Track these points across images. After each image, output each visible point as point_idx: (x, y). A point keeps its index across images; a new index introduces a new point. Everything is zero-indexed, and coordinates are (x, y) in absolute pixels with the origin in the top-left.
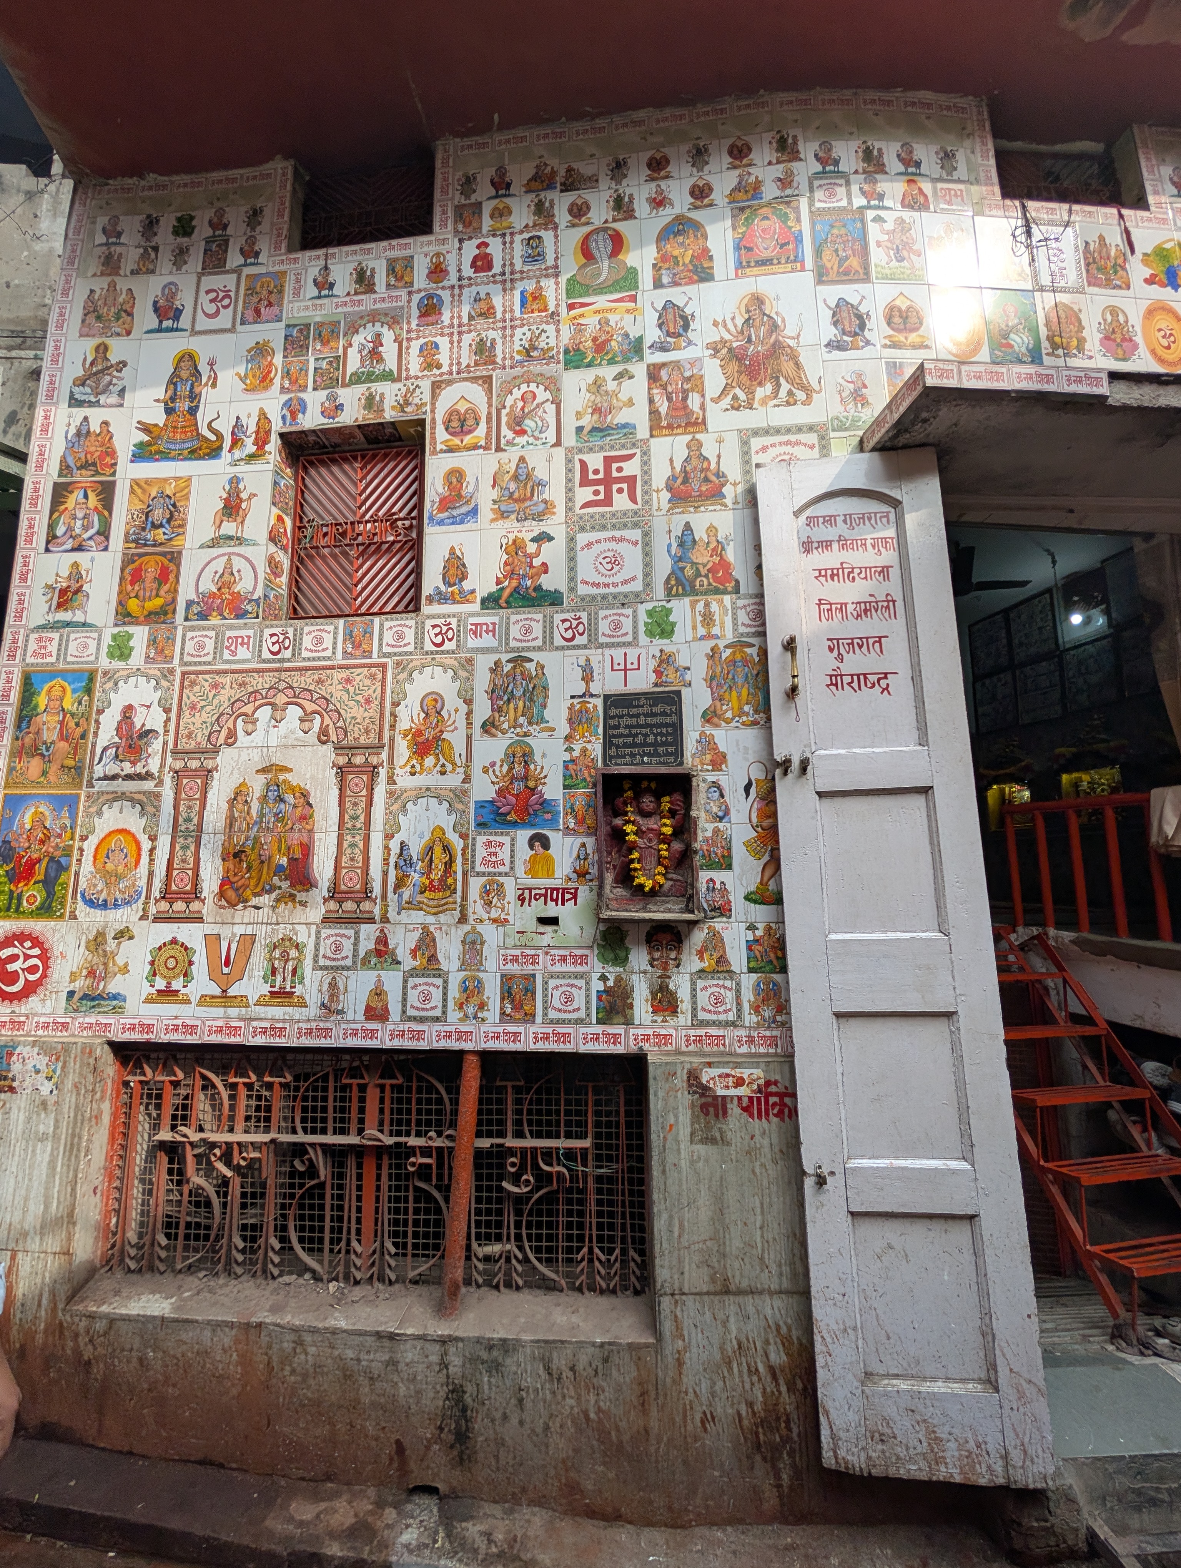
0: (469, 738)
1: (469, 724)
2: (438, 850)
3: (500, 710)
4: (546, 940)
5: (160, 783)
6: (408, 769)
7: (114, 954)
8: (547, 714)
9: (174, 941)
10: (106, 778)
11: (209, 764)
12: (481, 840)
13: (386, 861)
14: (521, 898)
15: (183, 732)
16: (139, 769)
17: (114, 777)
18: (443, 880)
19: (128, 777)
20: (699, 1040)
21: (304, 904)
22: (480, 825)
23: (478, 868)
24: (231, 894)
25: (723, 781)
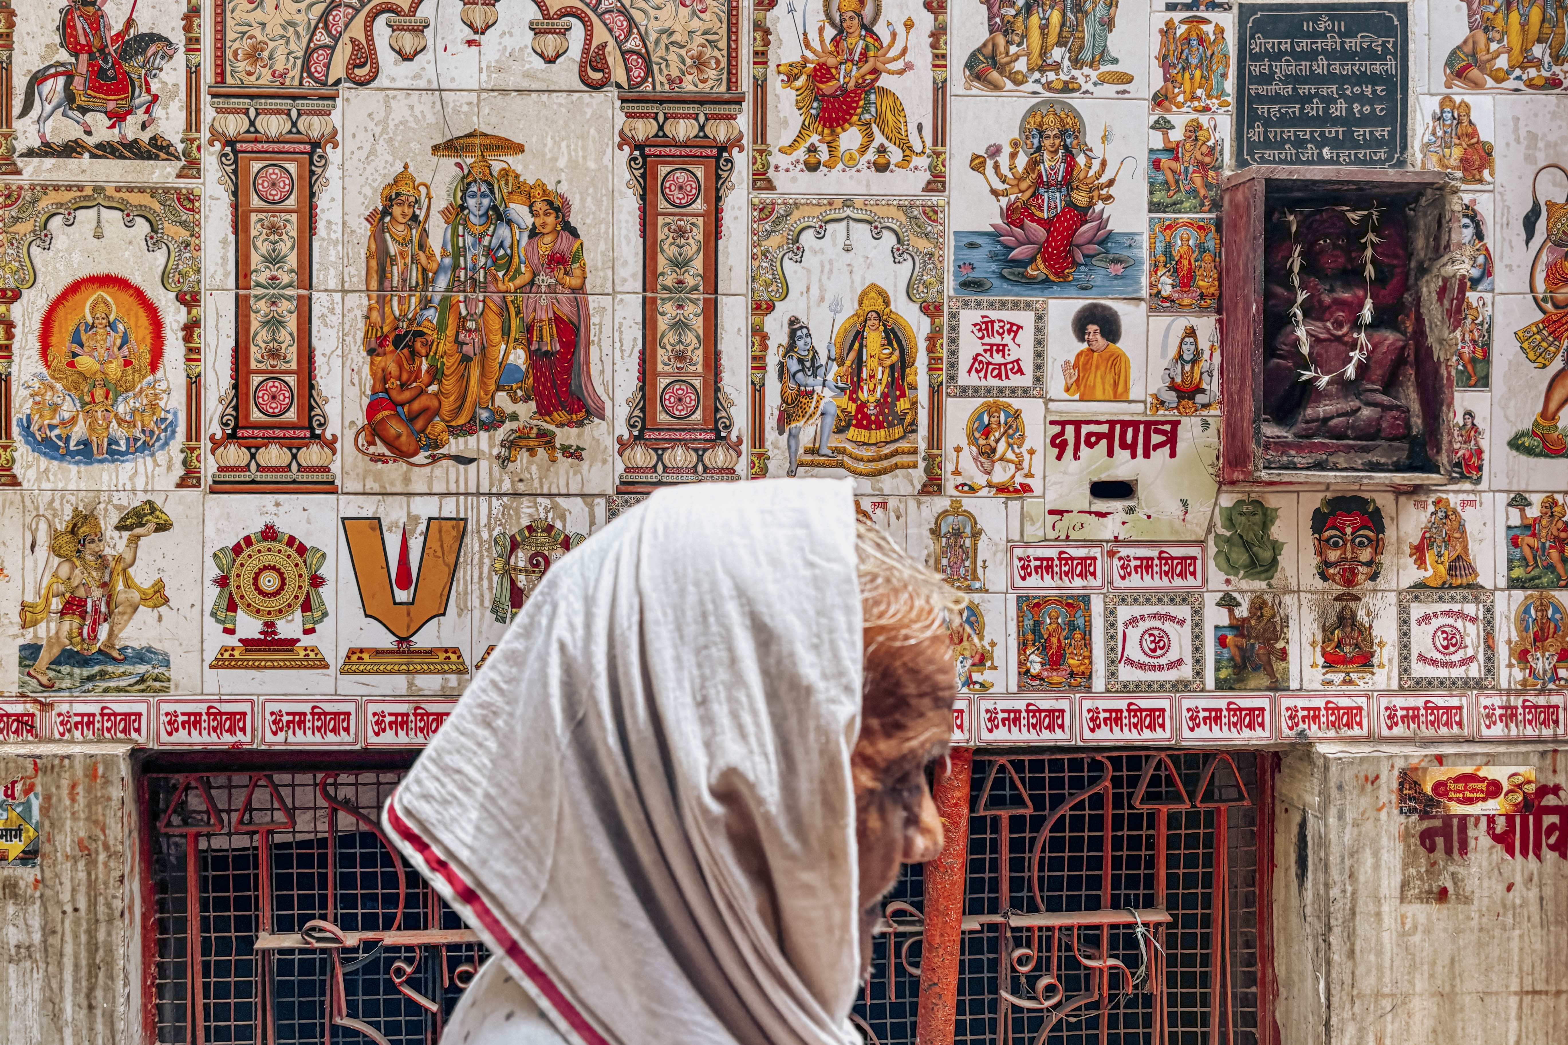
0: (940, 90)
1: (939, 59)
2: (874, 339)
3: (1007, 29)
4: (1109, 529)
5: (192, 168)
6: (800, 153)
7: (125, 565)
8: (1115, 42)
9: (269, 534)
10: (47, 150)
11: (314, 127)
12: (969, 318)
13: (758, 362)
14: (1059, 444)
15: (235, 44)
16: (131, 129)
17: (71, 149)
18: (884, 402)
19: (105, 150)
20: (1412, 715)
21: (575, 453)
22: (970, 285)
23: (964, 379)
24: (395, 428)
25: (1485, 205)
